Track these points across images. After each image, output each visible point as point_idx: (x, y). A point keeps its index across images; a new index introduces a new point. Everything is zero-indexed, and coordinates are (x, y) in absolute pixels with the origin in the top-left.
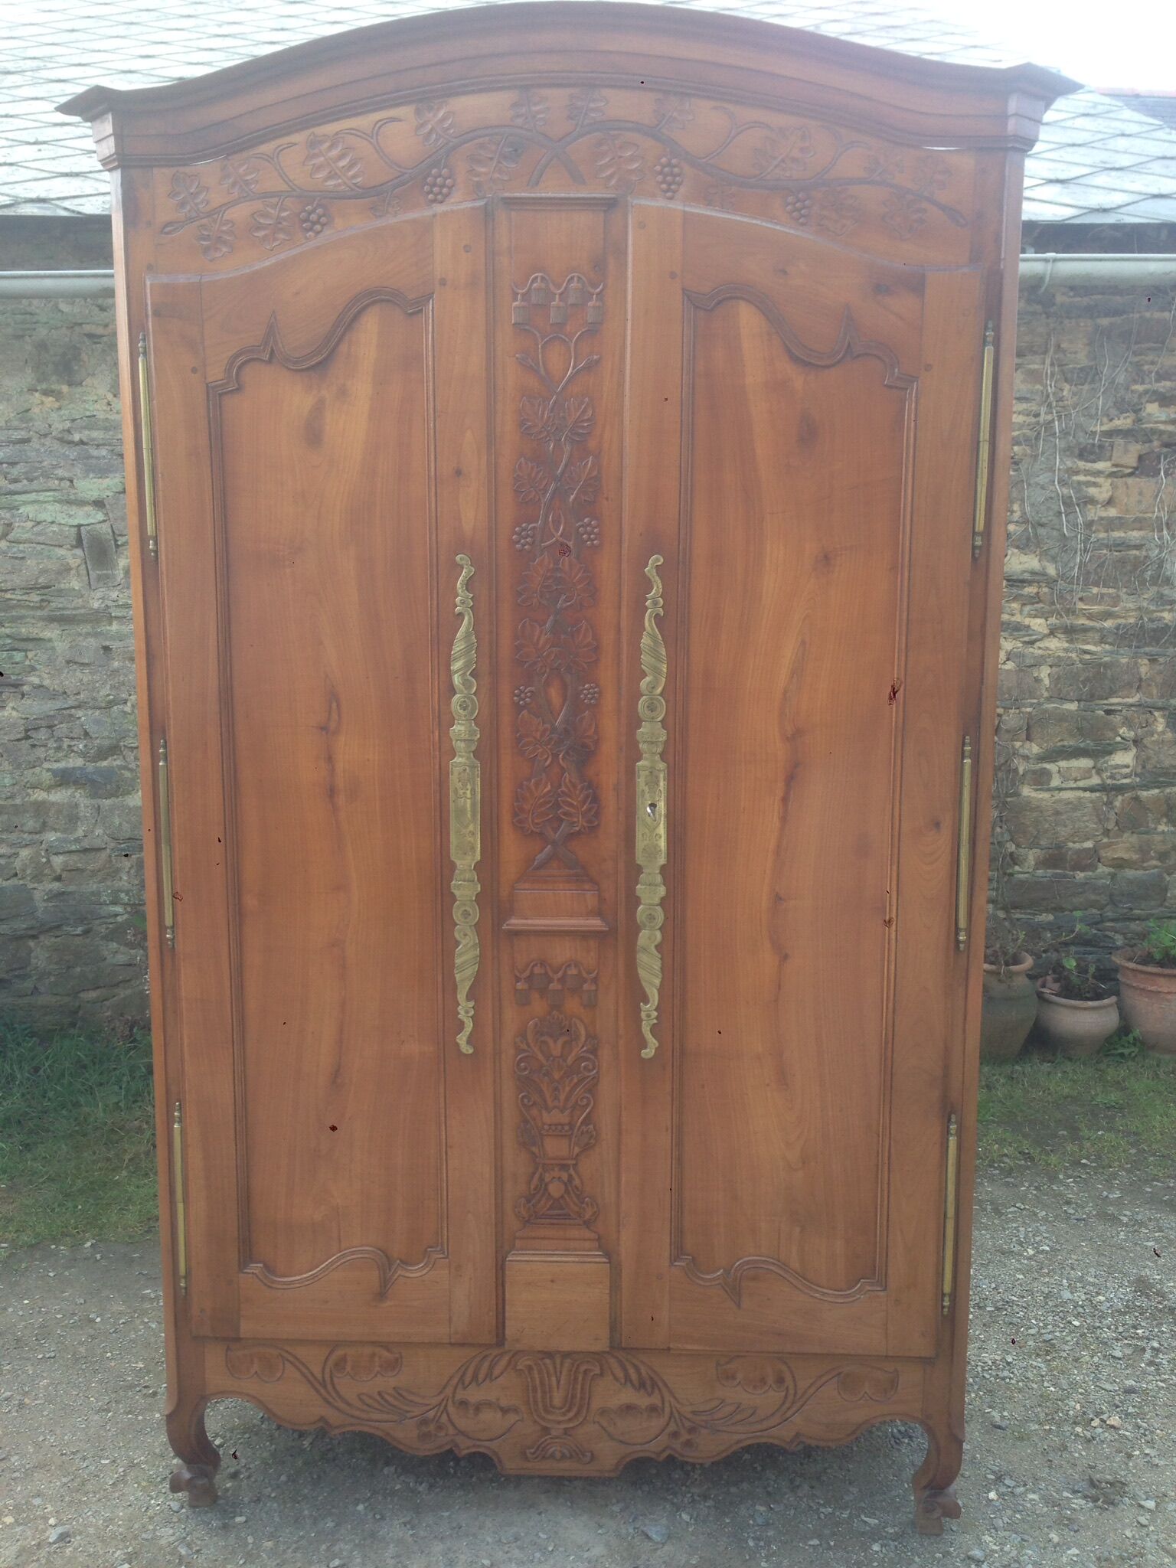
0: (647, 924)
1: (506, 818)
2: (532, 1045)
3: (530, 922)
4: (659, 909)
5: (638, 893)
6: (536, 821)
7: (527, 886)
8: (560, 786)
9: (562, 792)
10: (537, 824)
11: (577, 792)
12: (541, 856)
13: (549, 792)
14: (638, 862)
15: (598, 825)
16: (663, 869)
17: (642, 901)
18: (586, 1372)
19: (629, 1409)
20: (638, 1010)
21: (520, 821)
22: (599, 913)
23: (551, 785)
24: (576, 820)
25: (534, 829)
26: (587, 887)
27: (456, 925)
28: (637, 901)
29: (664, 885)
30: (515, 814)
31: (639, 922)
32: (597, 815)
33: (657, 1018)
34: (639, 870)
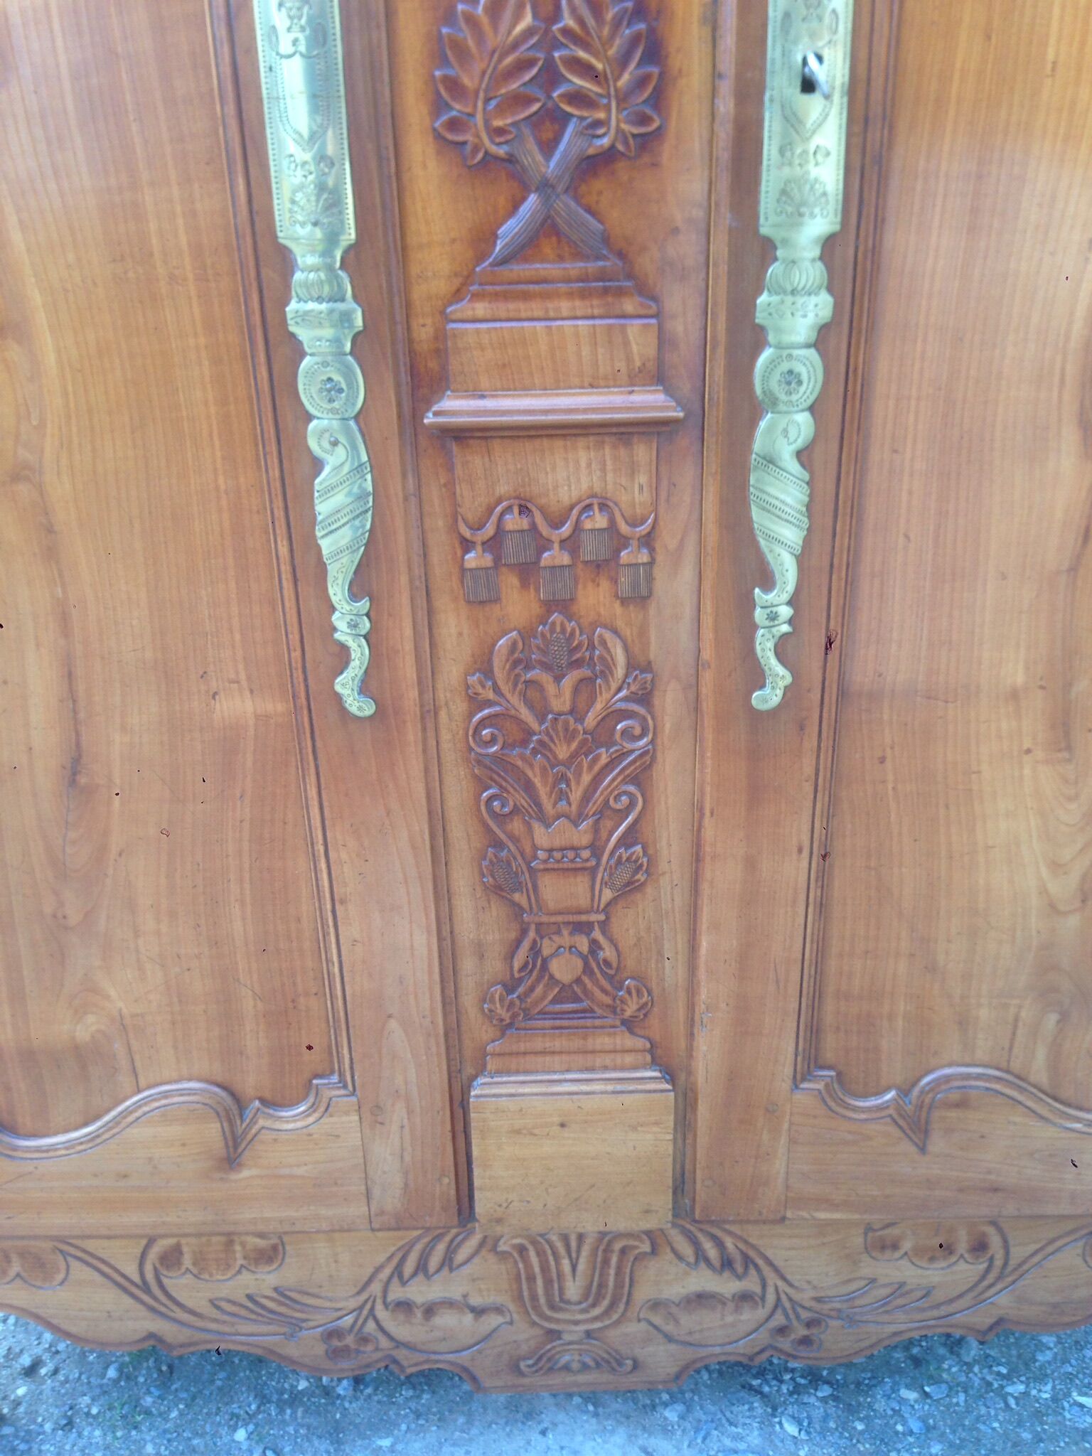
0: (783, 397)
1: (416, 113)
2: (505, 689)
3: (489, 404)
4: (812, 353)
5: (760, 318)
6: (498, 123)
7: (481, 308)
8: (556, 15)
9: (566, 32)
10: (500, 131)
11: (606, 31)
12: (510, 229)
13: (529, 32)
14: (764, 230)
15: (659, 134)
16: (829, 245)
17: (771, 338)
18: (623, 1251)
19: (701, 1299)
20: (748, 604)
21: (453, 125)
22: (658, 376)
23: (535, 16)
24: (601, 115)
25: (494, 149)
26: (629, 306)
27: (309, 418)
28: (756, 339)
29: (830, 289)
30: (438, 106)
31: (758, 390)
32: (658, 100)
33: (790, 621)
34: (767, 249)
